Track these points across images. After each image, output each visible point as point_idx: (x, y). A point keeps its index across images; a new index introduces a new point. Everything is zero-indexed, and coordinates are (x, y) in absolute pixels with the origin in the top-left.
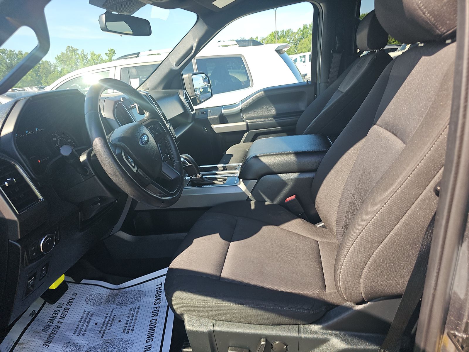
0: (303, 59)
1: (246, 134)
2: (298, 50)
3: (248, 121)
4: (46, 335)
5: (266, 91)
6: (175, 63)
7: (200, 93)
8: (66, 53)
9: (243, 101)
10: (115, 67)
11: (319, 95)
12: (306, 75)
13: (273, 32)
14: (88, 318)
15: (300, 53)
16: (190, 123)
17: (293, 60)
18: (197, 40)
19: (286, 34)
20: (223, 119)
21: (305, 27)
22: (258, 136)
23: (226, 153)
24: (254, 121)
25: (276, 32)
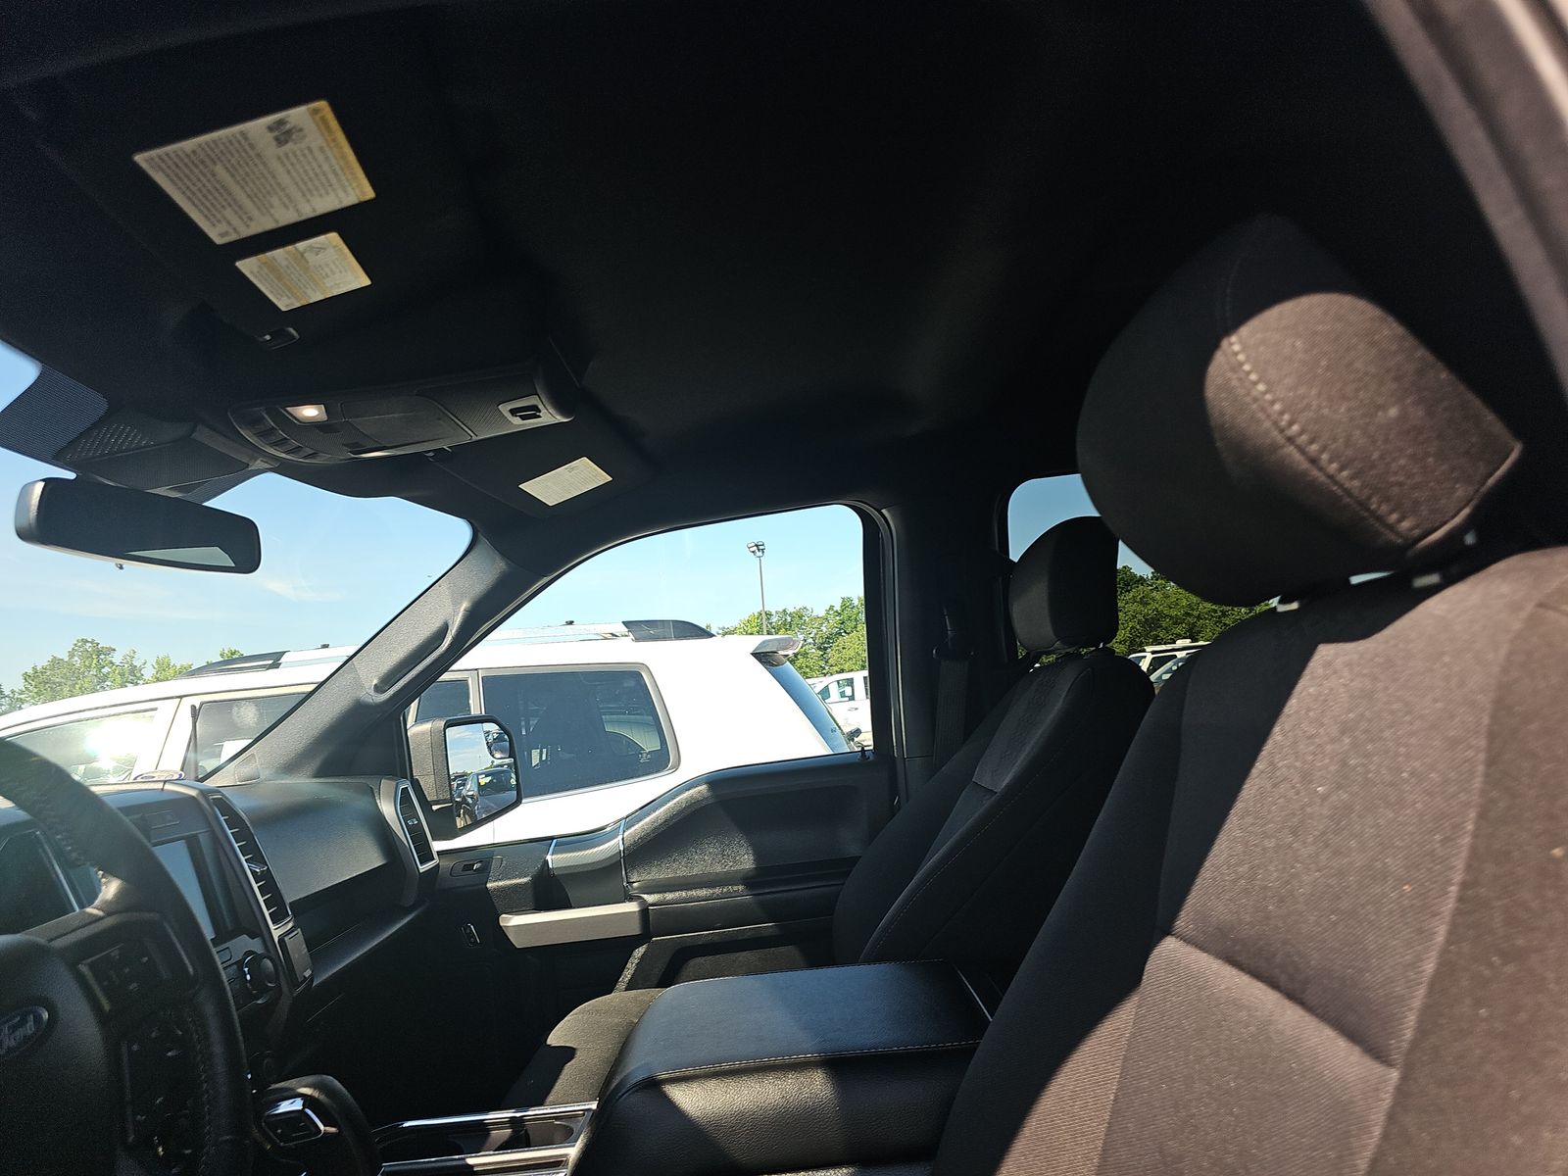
0: (848, 691)
1: (639, 952)
2: (831, 666)
3: (650, 898)
5: (720, 782)
6: (375, 682)
7: (476, 789)
8: (66, 659)
9: (630, 820)
10: (181, 697)
11: (908, 800)
12: (858, 732)
13: (756, 615)
15: (838, 672)
17: (818, 689)
18: (465, 605)
19: (793, 621)
20: (549, 891)
21: (846, 603)
22: (687, 961)
23: (548, 1042)
24: (669, 896)
25: (764, 614)
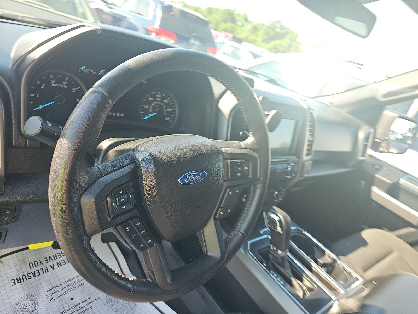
4: (26, 270)
14: (74, 286)
16: (348, 167)
